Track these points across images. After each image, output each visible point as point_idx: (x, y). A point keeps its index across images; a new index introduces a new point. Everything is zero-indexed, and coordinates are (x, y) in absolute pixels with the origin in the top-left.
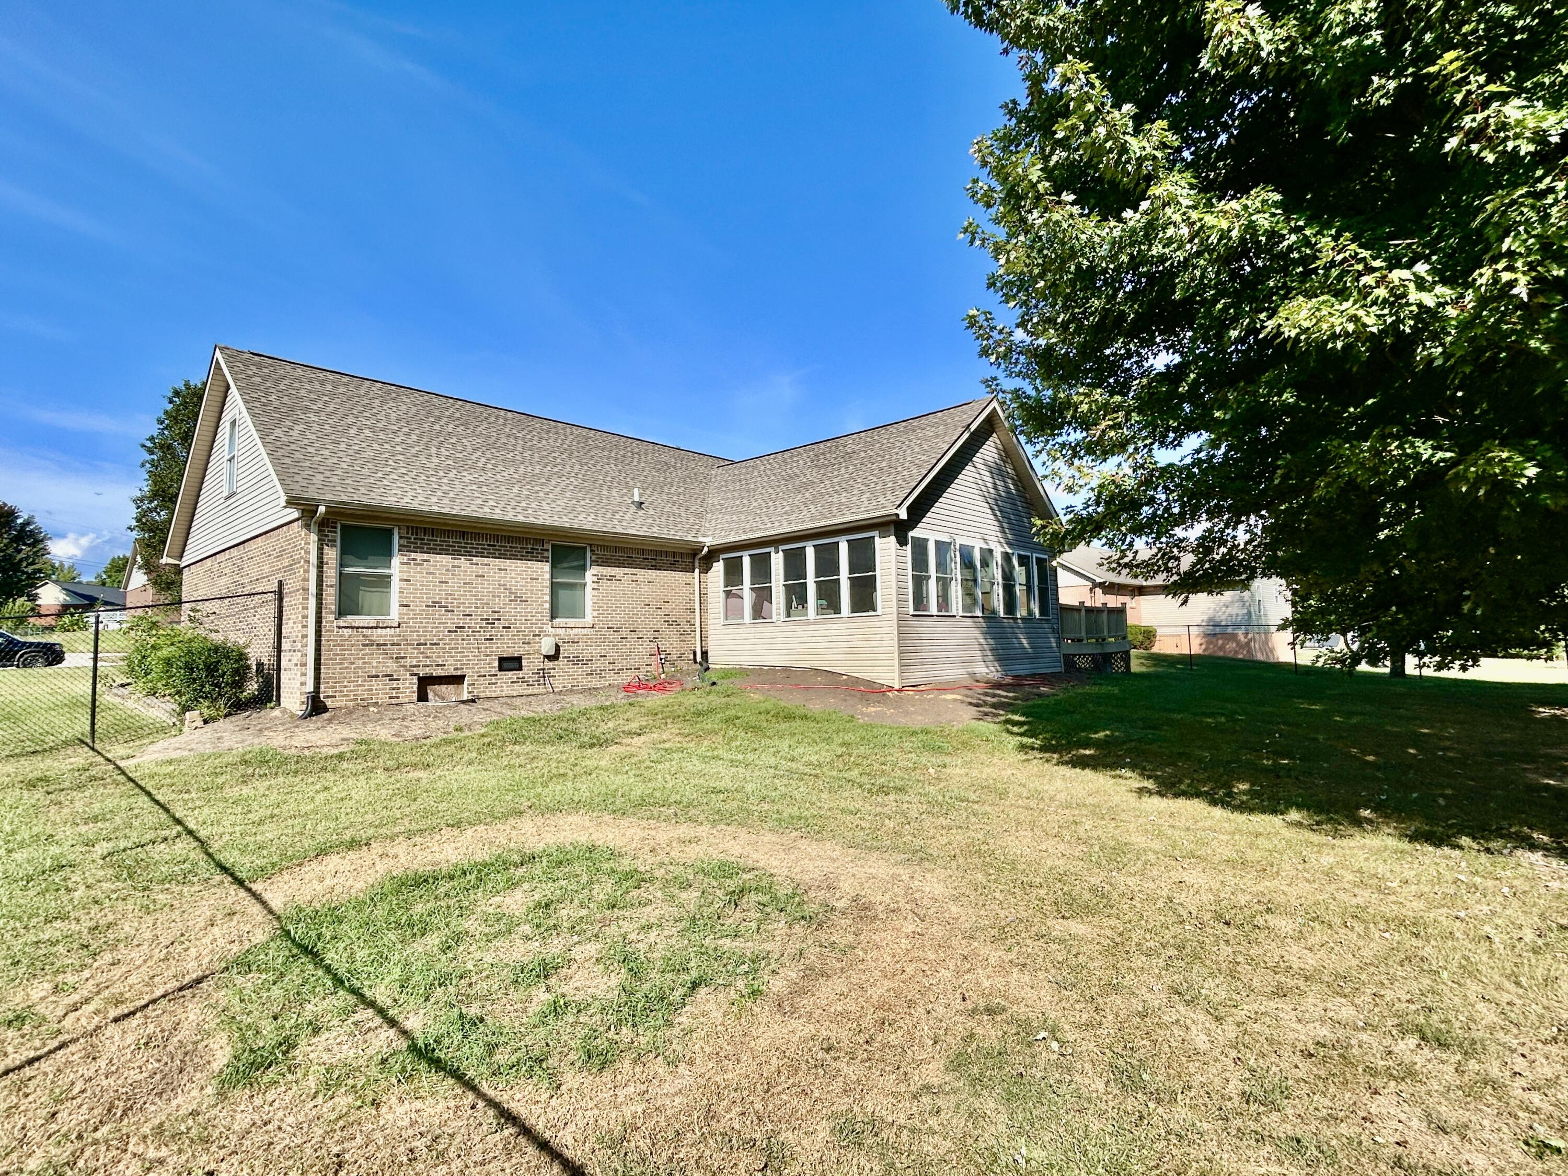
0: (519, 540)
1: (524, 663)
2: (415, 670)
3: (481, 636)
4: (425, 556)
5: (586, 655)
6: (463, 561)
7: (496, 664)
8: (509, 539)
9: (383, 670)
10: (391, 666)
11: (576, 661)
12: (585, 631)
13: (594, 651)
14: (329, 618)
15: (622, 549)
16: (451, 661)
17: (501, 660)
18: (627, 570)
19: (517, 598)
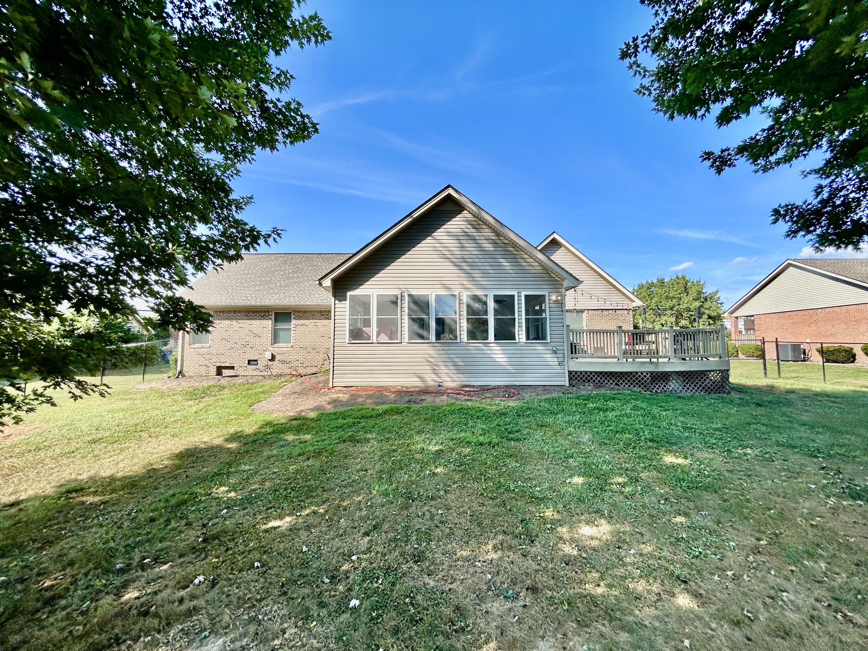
0: (258, 312)
1: (259, 362)
2: (215, 364)
3: (241, 351)
4: (220, 321)
5: (288, 359)
6: (234, 322)
7: (247, 362)
8: (253, 312)
9: (204, 363)
10: (207, 363)
11: (283, 362)
12: (288, 349)
13: (292, 358)
14: (186, 345)
15: (310, 312)
16: (229, 361)
17: (249, 361)
18: (311, 321)
19: (256, 336)
